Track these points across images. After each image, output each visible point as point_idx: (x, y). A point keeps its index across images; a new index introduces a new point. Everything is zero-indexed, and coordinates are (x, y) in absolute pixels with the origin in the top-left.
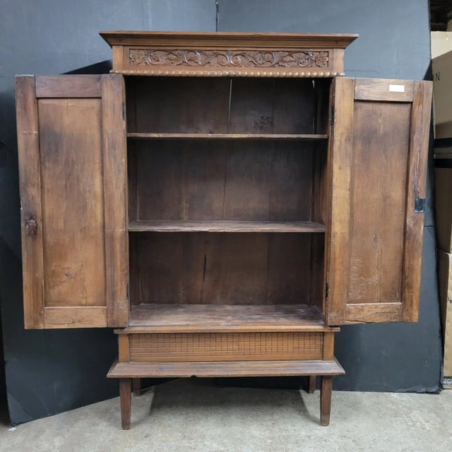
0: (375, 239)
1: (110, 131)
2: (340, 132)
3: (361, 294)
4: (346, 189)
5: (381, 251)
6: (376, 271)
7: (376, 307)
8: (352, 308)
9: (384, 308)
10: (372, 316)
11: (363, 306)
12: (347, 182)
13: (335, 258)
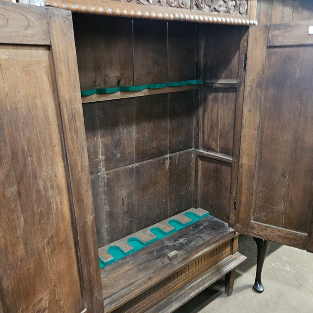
0: (283, 175)
1: (67, 97)
2: (251, 78)
3: (265, 216)
4: (255, 129)
5: (289, 186)
6: (283, 202)
7: (279, 231)
8: (256, 225)
9: (288, 234)
10: (276, 237)
11: (266, 226)
12: (256, 123)
13: (241, 184)
